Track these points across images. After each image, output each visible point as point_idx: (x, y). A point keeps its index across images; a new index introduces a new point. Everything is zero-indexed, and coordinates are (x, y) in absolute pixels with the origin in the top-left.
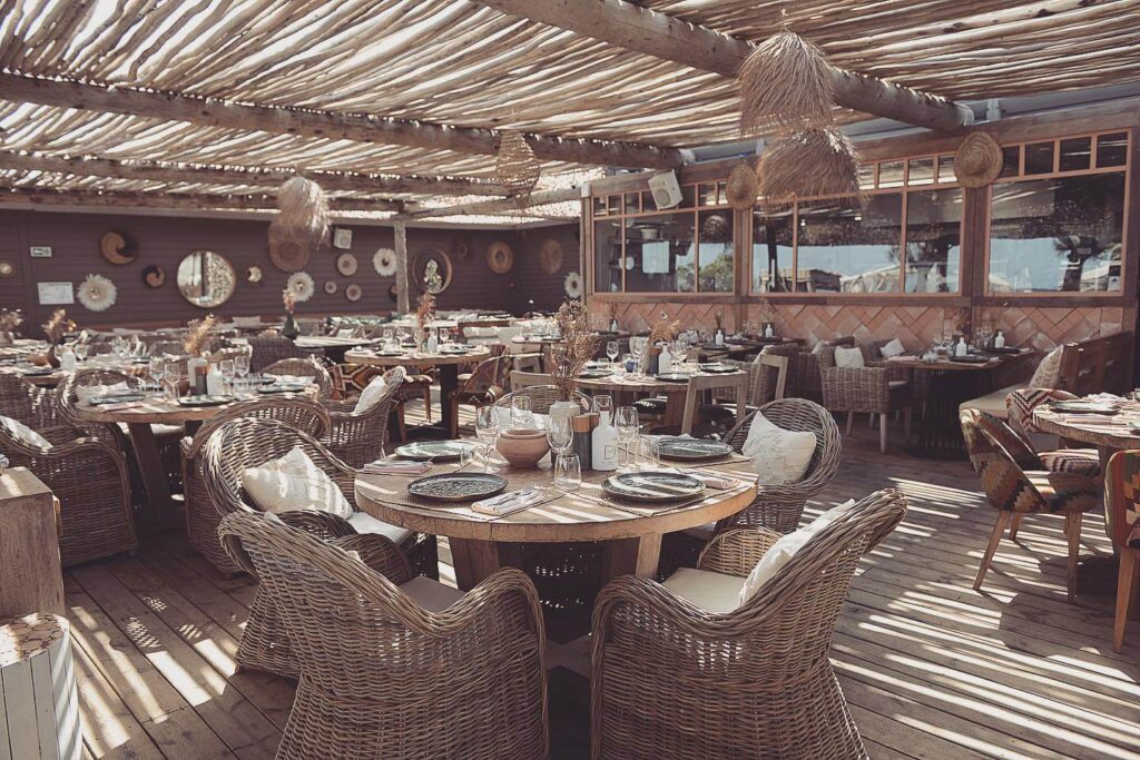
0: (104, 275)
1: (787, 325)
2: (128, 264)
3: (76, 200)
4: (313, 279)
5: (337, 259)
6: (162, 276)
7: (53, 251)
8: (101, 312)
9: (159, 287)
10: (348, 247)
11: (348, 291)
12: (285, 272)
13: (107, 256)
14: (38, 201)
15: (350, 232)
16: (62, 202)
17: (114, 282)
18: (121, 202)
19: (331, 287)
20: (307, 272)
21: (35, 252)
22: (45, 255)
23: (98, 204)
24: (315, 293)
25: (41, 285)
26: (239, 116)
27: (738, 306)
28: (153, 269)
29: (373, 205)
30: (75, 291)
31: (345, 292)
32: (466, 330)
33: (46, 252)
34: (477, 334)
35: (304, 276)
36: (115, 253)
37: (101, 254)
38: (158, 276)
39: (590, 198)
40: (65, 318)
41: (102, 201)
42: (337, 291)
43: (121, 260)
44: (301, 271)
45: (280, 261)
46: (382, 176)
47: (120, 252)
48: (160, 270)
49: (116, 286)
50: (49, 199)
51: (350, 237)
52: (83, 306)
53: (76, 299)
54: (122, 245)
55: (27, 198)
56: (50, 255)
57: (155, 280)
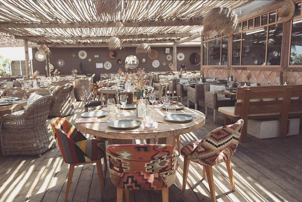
0: (109, 62)
1: (238, 77)
2: (114, 59)
3: (93, 45)
4: (159, 62)
5: (166, 56)
6: (122, 61)
7: (99, 56)
8: (108, 70)
9: (121, 64)
10: (169, 53)
11: (169, 65)
12: (151, 60)
13: (110, 57)
14: (86, 45)
15: (169, 49)
16: (90, 45)
17: (111, 63)
18: (103, 44)
19: (164, 64)
20: (158, 60)
21: (95, 56)
22: (97, 57)
23: (98, 45)
24: (160, 65)
25: (96, 64)
26: (66, 25)
27: (228, 70)
28: (120, 60)
29: (166, 41)
30: (103, 65)
31: (168, 65)
32: (159, 76)
33: (98, 56)
34: (162, 77)
35: (157, 61)
36: (111, 56)
37: (109, 57)
38: (121, 61)
39: (202, 35)
40: (58, 71)
41: (98, 44)
42: (166, 65)
43: (113, 58)
44: (156, 60)
45: (151, 57)
46: (147, 34)
47: (113, 56)
48: (121, 60)
49: (112, 64)
50: (88, 45)
51: (169, 50)
52: (104, 68)
53: (103, 67)
54: (113, 54)
55: (84, 45)
56: (98, 57)
57: (120, 62)
